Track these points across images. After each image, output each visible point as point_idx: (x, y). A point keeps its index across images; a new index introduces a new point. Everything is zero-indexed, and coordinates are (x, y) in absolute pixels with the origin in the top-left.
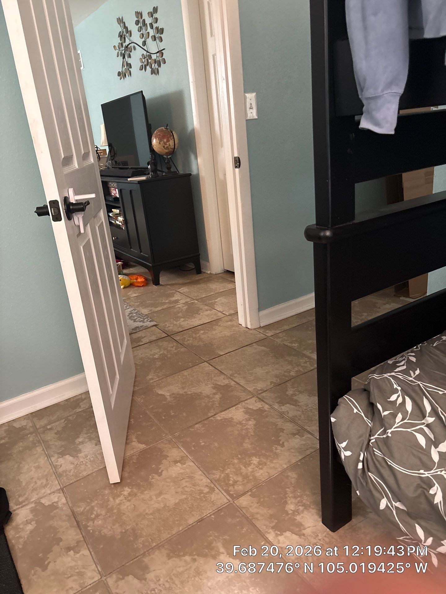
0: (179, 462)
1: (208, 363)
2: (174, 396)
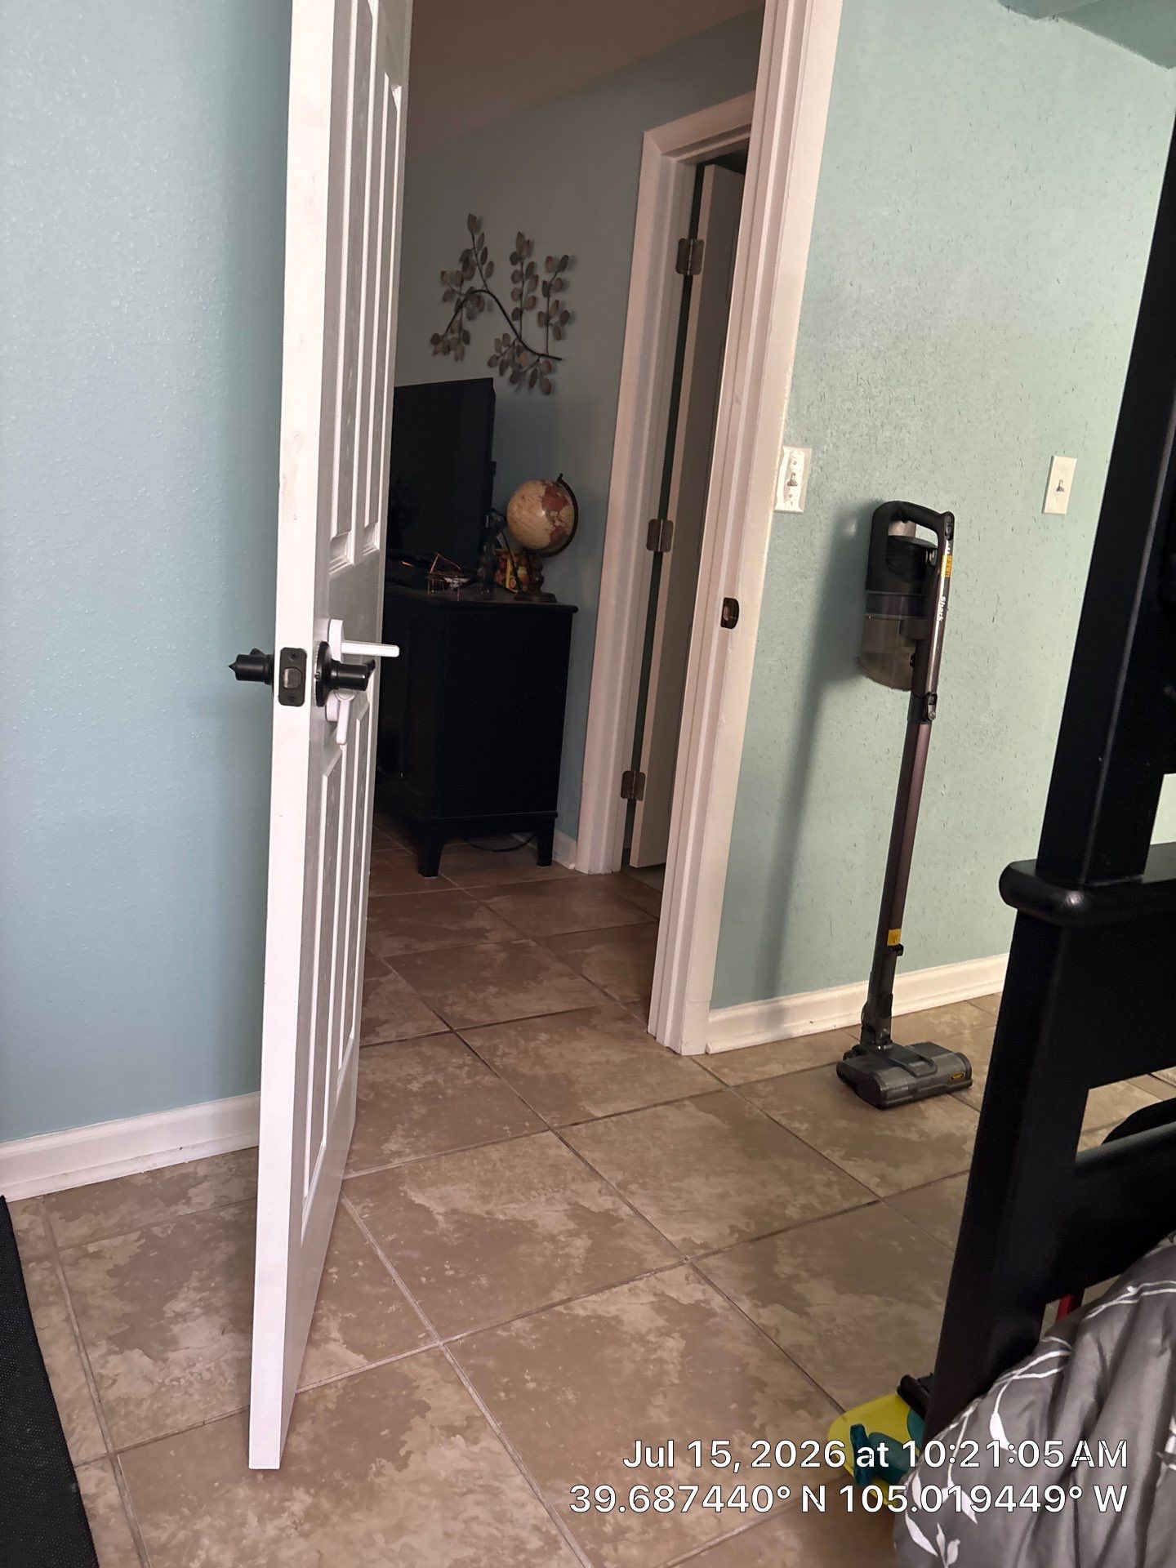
0: (460, 1431)
1: (556, 1134)
2: (456, 1217)
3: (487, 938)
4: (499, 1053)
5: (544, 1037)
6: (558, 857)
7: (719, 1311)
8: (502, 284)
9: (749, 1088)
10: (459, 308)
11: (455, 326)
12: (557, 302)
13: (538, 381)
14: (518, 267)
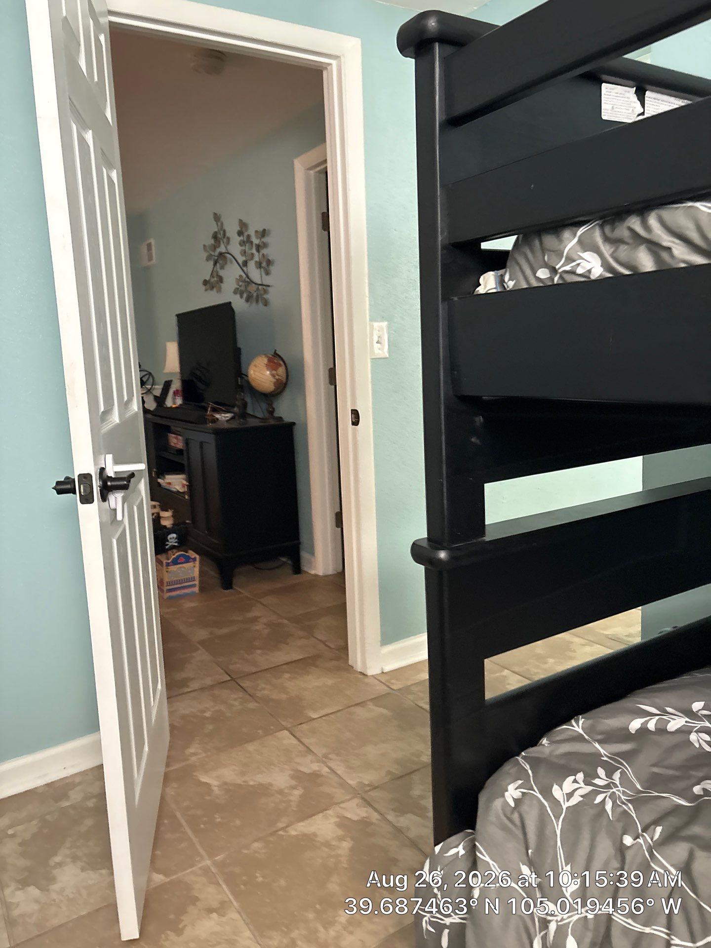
0: (216, 910)
1: (289, 731)
2: (225, 787)
3: (258, 622)
4: (258, 689)
5: (287, 676)
6: (305, 568)
7: (374, 821)
8: (235, 248)
9: (407, 690)
10: (215, 264)
11: (215, 274)
12: (263, 255)
13: (260, 299)
14: (241, 238)
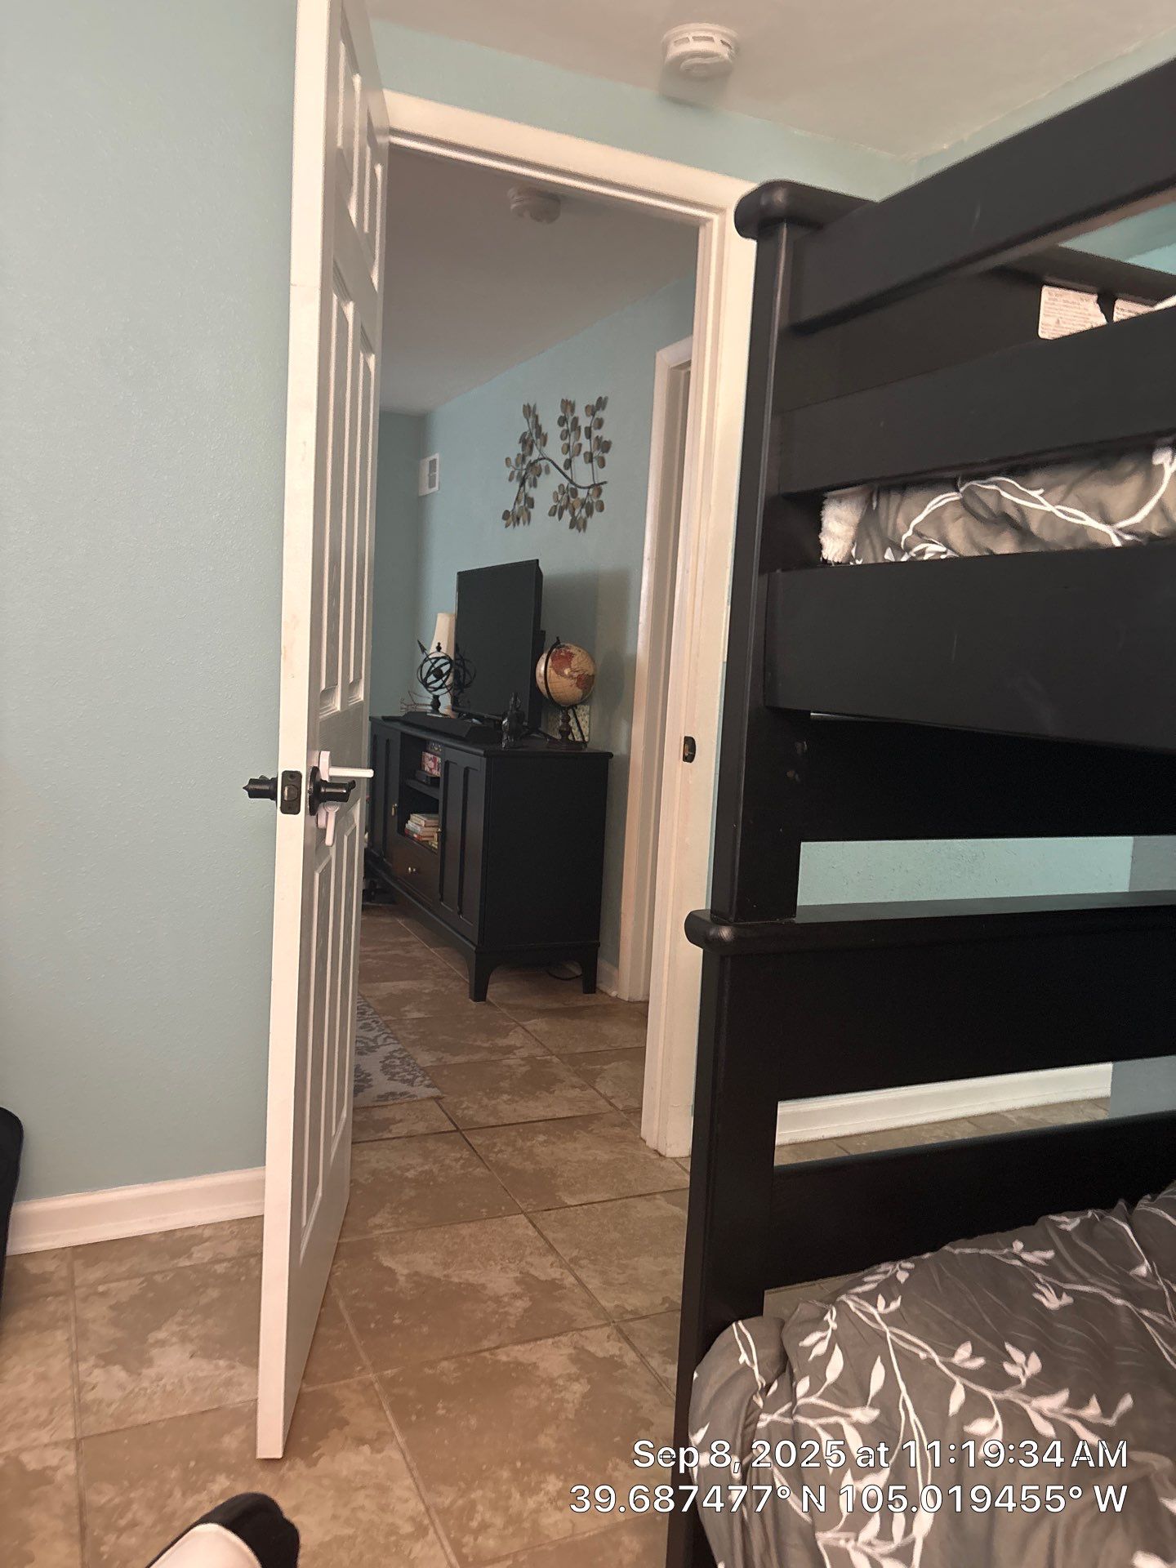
0: (370, 1442)
1: (528, 1218)
2: (415, 1278)
5: (541, 1138)
6: (602, 985)
7: (628, 1364)
11: (521, 497)
